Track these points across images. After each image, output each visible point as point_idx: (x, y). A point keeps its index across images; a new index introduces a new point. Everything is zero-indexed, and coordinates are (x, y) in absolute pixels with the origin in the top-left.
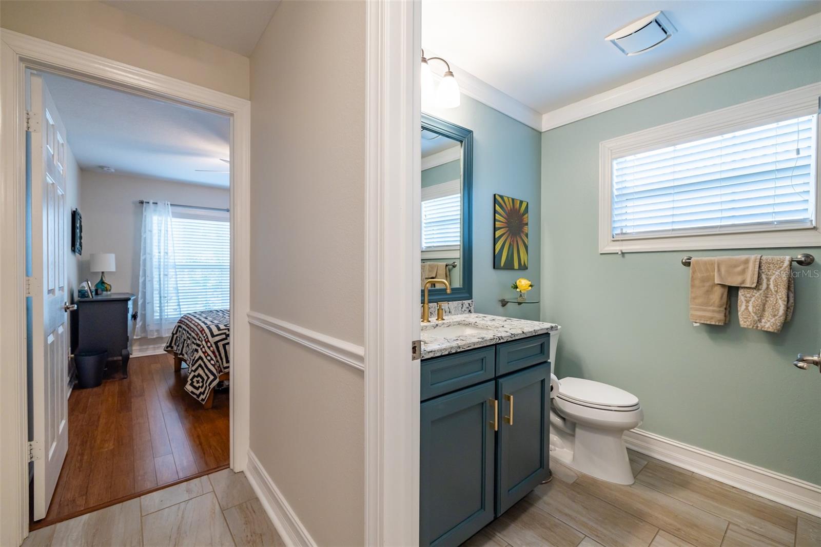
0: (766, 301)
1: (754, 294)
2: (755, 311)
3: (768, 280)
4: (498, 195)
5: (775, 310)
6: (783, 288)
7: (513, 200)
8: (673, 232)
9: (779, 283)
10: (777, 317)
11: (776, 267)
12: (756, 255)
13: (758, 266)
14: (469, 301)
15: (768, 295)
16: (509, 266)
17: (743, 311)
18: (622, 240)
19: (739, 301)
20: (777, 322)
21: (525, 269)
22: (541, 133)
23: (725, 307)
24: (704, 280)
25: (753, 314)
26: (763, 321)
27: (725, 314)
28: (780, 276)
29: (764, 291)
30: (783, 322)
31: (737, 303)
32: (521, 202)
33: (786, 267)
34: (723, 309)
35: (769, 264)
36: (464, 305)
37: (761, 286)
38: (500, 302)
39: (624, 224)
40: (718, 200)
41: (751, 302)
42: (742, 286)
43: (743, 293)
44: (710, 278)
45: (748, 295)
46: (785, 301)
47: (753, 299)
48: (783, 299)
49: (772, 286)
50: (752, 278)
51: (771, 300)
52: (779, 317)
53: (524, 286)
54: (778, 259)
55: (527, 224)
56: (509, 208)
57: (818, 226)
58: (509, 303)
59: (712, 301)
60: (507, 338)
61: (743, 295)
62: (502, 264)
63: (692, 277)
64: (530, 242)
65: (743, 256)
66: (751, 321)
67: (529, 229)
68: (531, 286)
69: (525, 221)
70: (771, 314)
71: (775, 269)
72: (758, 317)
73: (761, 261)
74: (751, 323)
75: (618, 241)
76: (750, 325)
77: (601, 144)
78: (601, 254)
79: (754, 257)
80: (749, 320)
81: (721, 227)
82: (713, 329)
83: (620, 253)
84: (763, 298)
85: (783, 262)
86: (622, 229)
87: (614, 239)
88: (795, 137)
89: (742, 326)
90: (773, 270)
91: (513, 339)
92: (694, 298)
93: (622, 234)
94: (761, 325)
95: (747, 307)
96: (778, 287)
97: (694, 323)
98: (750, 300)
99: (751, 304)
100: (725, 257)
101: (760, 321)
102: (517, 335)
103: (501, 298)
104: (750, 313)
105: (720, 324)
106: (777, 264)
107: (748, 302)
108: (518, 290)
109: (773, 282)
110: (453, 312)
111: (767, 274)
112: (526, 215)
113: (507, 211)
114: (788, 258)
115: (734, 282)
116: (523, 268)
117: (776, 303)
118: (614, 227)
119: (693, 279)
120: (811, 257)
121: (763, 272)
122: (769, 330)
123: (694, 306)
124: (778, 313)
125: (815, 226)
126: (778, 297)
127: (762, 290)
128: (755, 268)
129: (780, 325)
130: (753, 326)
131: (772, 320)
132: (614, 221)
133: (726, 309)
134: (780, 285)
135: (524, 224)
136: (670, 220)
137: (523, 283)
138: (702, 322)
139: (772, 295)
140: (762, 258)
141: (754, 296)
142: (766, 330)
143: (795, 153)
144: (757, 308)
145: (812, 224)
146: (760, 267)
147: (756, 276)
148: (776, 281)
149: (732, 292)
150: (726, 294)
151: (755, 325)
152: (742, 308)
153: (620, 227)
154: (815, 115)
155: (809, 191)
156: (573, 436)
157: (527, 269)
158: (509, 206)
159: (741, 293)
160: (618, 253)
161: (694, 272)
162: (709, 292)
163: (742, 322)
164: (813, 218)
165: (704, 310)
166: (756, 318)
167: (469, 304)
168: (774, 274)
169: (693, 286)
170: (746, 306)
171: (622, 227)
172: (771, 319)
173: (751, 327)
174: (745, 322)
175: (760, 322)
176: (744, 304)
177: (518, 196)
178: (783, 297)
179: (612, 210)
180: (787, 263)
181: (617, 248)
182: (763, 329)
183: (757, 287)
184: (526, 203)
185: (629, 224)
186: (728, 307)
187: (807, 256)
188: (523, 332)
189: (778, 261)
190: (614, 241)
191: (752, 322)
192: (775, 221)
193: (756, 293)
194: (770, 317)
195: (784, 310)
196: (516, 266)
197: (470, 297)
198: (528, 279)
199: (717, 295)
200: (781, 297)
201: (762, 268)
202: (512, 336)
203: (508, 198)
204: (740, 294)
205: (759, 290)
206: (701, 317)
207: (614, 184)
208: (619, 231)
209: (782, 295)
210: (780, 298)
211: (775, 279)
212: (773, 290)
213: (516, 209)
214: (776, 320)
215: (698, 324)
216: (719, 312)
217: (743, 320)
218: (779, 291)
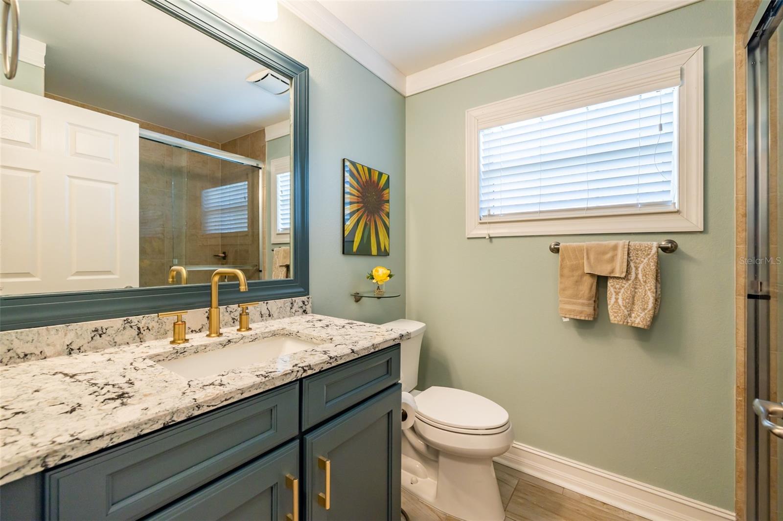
0: (635, 292)
1: (623, 285)
2: (624, 304)
3: (637, 268)
4: (349, 160)
5: (644, 303)
6: (652, 278)
7: (369, 170)
8: (541, 214)
9: (648, 273)
10: (646, 311)
11: (644, 254)
12: (624, 241)
13: (627, 252)
14: (304, 298)
15: (637, 286)
16: (364, 251)
17: (613, 305)
18: (490, 223)
19: (608, 293)
20: (647, 316)
21: (386, 256)
22: (405, 97)
23: (594, 299)
24: (573, 269)
25: (623, 308)
26: (633, 315)
27: (594, 307)
28: (648, 265)
29: (633, 282)
30: (652, 316)
31: (607, 295)
32: (380, 174)
33: (654, 254)
34: (592, 302)
35: (637, 251)
36: (295, 304)
37: (629, 276)
38: (353, 297)
39: (491, 205)
40: (584, 178)
41: (620, 294)
42: (612, 275)
43: (612, 284)
44: (579, 267)
45: (617, 286)
46: (653, 293)
47: (623, 290)
48: (652, 290)
49: (640, 276)
50: (621, 266)
51: (640, 291)
52: (648, 311)
53: (381, 275)
54: (646, 245)
55: (388, 201)
56: (364, 180)
57: (681, 210)
58: (363, 298)
59: (581, 293)
60: (321, 366)
61: (612, 286)
62: (355, 249)
63: (561, 265)
64: (392, 223)
65: (611, 242)
66: (621, 316)
67: (392, 207)
68: (390, 276)
69: (386, 197)
70: (641, 308)
71: (643, 257)
72: (628, 311)
73: (630, 247)
74: (621, 319)
75: (486, 223)
76: (621, 321)
77: (468, 112)
78: (468, 238)
79: (622, 242)
80: (620, 315)
81: (588, 209)
82: (582, 325)
83: (487, 237)
84: (633, 289)
85: (650, 248)
86: (489, 211)
87: (481, 221)
88: (657, 112)
89: (612, 322)
90: (641, 257)
91: (334, 365)
92: (564, 290)
93: (490, 215)
94: (631, 320)
95: (617, 299)
96: (646, 277)
97: (563, 318)
98: (620, 292)
99: (620, 297)
100: (593, 242)
101: (630, 315)
102: (341, 357)
103: (354, 292)
104: (620, 307)
105: (590, 319)
106: (645, 250)
107: (617, 293)
108: (374, 281)
109: (642, 271)
110: (275, 315)
111: (635, 263)
112: (387, 191)
113: (362, 183)
114: (655, 244)
115: (603, 271)
116: (383, 253)
117: (645, 295)
118: (481, 208)
119: (562, 268)
120: (675, 244)
121: (631, 260)
122: (640, 326)
123: (563, 299)
124: (647, 307)
125: (678, 209)
126: (647, 288)
127: (631, 281)
128: (624, 256)
129: (650, 321)
130: (624, 322)
131: (642, 315)
132: (481, 201)
133: (595, 301)
134: (648, 275)
135: (383, 200)
136: (537, 200)
137: (381, 273)
138: (572, 317)
139: (640, 286)
140: (630, 244)
141: (623, 287)
142: (636, 326)
143: (658, 128)
144: (627, 301)
145: (675, 208)
146: (628, 254)
147: (625, 264)
148: (644, 270)
149: (601, 281)
150: (595, 284)
151: (626, 321)
152: (611, 301)
153: (486, 208)
154: (677, 88)
155: (671, 171)
156: (437, 462)
157: (389, 255)
158: (364, 177)
159: (610, 283)
160: (485, 238)
161: (563, 260)
162: (578, 282)
163: (613, 317)
164: (676, 201)
165: (574, 304)
166: (626, 313)
167: (304, 302)
168: (642, 262)
169: (562, 276)
170: (615, 298)
171: (489, 207)
172: (641, 313)
173: (621, 323)
174: (615, 317)
175: (630, 317)
176: (614, 296)
177: (377, 166)
178: (651, 288)
179: (478, 187)
180: (654, 250)
181: (484, 231)
182: (633, 325)
183: (626, 278)
184: (387, 176)
185: (497, 204)
186: (596, 299)
187: (671, 242)
188: (353, 351)
189: (646, 247)
190: (481, 223)
191: (623, 317)
192: (639, 203)
193: (625, 284)
194: (640, 311)
195: (653, 303)
196: (374, 251)
197: (306, 292)
198: (386, 268)
199: (587, 285)
200: (649, 287)
201: (631, 255)
202: (331, 361)
203: (362, 166)
204: (609, 285)
205: (628, 280)
206: (570, 311)
207: (481, 159)
208: (486, 213)
209: (651, 285)
210: (649, 290)
211: (643, 268)
212: (642, 280)
213: (374, 181)
214: (646, 314)
215: (567, 320)
216: (588, 305)
217: (613, 315)
218: (647, 281)
